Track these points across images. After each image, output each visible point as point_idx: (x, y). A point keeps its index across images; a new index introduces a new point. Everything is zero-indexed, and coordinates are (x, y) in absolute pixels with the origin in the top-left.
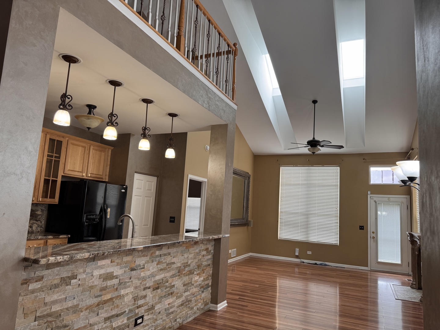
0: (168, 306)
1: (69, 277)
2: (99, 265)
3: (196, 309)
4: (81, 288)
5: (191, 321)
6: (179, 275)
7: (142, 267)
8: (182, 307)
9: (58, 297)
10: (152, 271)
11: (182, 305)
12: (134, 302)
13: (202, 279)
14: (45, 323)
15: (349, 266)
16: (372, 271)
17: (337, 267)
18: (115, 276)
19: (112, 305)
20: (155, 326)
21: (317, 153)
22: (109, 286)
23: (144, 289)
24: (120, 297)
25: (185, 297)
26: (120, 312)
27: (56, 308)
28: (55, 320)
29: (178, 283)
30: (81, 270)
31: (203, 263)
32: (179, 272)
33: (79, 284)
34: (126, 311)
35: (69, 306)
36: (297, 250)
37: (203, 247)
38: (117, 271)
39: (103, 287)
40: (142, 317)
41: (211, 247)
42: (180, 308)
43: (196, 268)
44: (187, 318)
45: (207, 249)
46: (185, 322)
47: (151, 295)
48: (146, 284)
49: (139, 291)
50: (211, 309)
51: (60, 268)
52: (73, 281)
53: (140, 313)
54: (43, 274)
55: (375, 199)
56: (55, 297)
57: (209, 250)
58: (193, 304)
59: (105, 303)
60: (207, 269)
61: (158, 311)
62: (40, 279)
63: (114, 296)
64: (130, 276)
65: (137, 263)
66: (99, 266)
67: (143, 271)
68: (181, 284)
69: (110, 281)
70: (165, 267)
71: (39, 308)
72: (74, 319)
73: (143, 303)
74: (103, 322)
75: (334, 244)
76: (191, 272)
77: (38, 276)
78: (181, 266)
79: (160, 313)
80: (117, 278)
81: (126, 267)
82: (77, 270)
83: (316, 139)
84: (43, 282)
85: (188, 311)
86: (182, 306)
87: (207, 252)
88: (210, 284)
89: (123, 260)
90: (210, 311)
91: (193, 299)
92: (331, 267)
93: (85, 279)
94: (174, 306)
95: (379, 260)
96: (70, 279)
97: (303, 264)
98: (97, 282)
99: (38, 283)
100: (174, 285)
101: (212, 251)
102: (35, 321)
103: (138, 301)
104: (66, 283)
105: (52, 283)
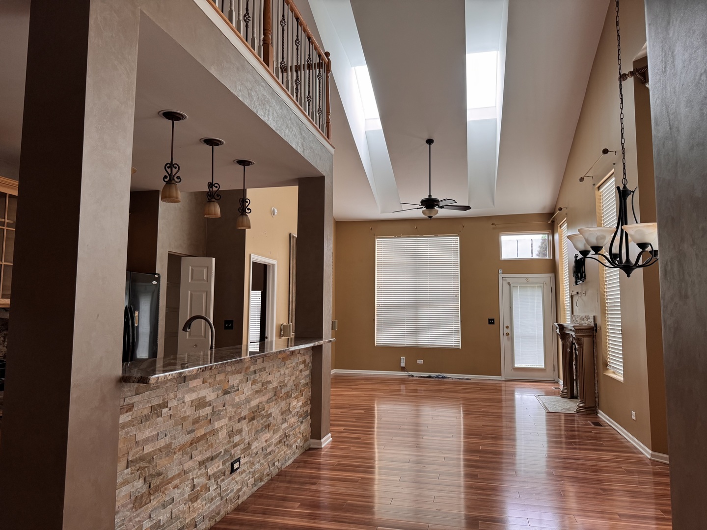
0: (265, 444)
1: (159, 405)
2: (190, 386)
3: (295, 448)
4: (172, 421)
5: (291, 464)
6: (276, 399)
7: (236, 388)
8: (281, 444)
9: (149, 433)
10: (247, 394)
11: (280, 442)
12: (230, 438)
13: (300, 404)
14: (138, 470)
15: (476, 377)
16: (507, 380)
17: (460, 379)
18: (208, 402)
19: (206, 444)
20: (252, 472)
21: (434, 217)
22: (202, 416)
23: (239, 421)
24: (214, 432)
25: (283, 430)
26: (215, 454)
27: (148, 449)
28: (148, 465)
29: (275, 410)
30: (172, 395)
31: (301, 382)
32: (275, 395)
33: (171, 415)
34: (221, 452)
35: (162, 445)
36: (403, 359)
37: (300, 359)
38: (209, 394)
39: (196, 418)
40: (238, 460)
41: (308, 358)
42: (278, 446)
43: (293, 389)
44: (286, 460)
45: (304, 362)
46: (284, 467)
47: (247, 429)
48: (241, 413)
49: (234, 423)
50: (312, 446)
51: (150, 392)
52: (165, 410)
53: (236, 455)
54: (133, 401)
55: (509, 280)
56: (148, 433)
57: (307, 362)
58: (292, 440)
59: (198, 442)
60: (305, 390)
61: (255, 451)
62: (130, 408)
63: (208, 431)
64: (224, 402)
65: (231, 383)
66: (190, 389)
67: (237, 395)
68: (278, 412)
69: (203, 410)
70: (260, 387)
71: (131, 448)
72: (168, 463)
73: (238, 440)
74: (197, 468)
75: (454, 347)
76: (288, 395)
77: (127, 404)
78: (277, 386)
79: (257, 454)
80: (210, 405)
81: (218, 389)
82: (168, 395)
83: (433, 197)
84: (133, 413)
85: (287, 451)
86: (279, 444)
87: (305, 366)
88: (309, 411)
89: (216, 380)
90: (310, 449)
91: (291, 433)
92: (452, 380)
93: (176, 406)
94: (272, 444)
95: (516, 365)
96: (160, 408)
97: (411, 378)
98: (189, 411)
99: (128, 414)
100: (271, 414)
101: (310, 365)
102: (127, 468)
103: (233, 437)
104: (157, 413)
105: (142, 414)
